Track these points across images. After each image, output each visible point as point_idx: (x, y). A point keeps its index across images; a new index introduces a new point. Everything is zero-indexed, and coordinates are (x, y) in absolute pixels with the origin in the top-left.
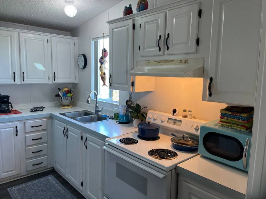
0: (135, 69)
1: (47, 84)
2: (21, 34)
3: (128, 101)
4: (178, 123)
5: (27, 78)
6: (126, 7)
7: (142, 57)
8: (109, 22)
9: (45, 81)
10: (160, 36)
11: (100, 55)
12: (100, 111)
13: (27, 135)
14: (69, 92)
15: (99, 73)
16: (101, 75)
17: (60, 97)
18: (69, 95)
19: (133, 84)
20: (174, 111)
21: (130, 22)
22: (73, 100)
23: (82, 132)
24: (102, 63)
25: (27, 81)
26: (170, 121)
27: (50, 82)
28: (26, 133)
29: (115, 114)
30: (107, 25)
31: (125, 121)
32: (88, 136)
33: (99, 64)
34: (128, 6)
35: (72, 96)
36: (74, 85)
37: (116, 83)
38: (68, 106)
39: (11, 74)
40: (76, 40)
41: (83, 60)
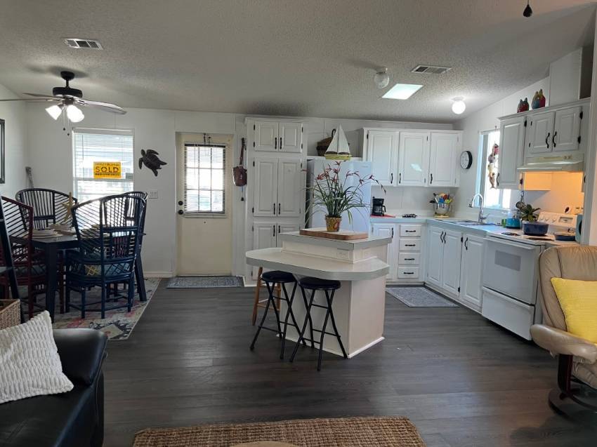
0: (525, 165)
1: (423, 187)
2: (401, 134)
3: (518, 203)
4: (569, 221)
5: (404, 180)
6: (521, 100)
7: (533, 153)
8: (501, 118)
9: (421, 184)
10: (549, 134)
11: (490, 152)
12: (485, 218)
13: (401, 239)
14: (447, 197)
15: (487, 172)
16: (489, 175)
17: (435, 204)
18: (447, 201)
19: (522, 182)
20: (567, 210)
21: (522, 119)
22: (450, 210)
23: (462, 234)
24: (491, 161)
25: (403, 183)
26: (562, 220)
27: (426, 185)
28: (401, 237)
29: (503, 221)
30: (499, 121)
31: (513, 226)
32: (469, 236)
33: (488, 163)
34: (523, 100)
35: (449, 203)
36: (454, 190)
37: (503, 182)
38: (444, 215)
39: (389, 175)
40: (459, 133)
41: (468, 159)
